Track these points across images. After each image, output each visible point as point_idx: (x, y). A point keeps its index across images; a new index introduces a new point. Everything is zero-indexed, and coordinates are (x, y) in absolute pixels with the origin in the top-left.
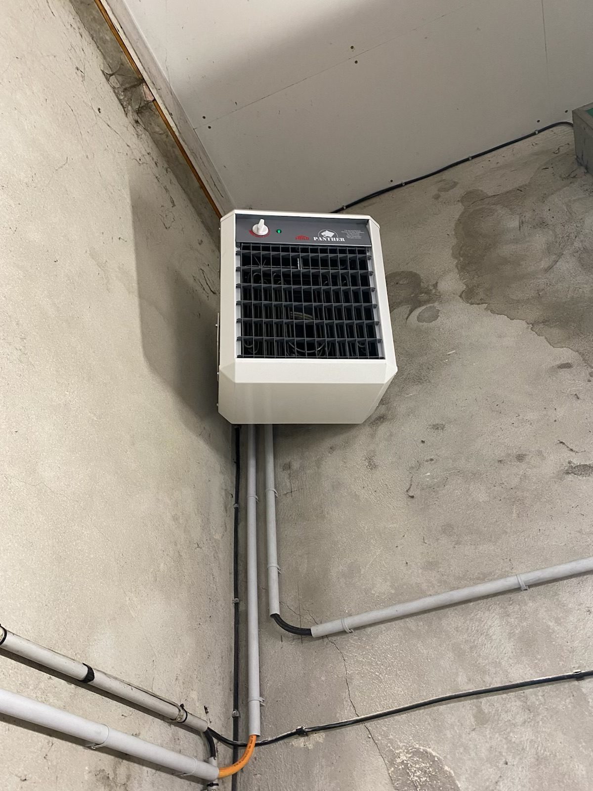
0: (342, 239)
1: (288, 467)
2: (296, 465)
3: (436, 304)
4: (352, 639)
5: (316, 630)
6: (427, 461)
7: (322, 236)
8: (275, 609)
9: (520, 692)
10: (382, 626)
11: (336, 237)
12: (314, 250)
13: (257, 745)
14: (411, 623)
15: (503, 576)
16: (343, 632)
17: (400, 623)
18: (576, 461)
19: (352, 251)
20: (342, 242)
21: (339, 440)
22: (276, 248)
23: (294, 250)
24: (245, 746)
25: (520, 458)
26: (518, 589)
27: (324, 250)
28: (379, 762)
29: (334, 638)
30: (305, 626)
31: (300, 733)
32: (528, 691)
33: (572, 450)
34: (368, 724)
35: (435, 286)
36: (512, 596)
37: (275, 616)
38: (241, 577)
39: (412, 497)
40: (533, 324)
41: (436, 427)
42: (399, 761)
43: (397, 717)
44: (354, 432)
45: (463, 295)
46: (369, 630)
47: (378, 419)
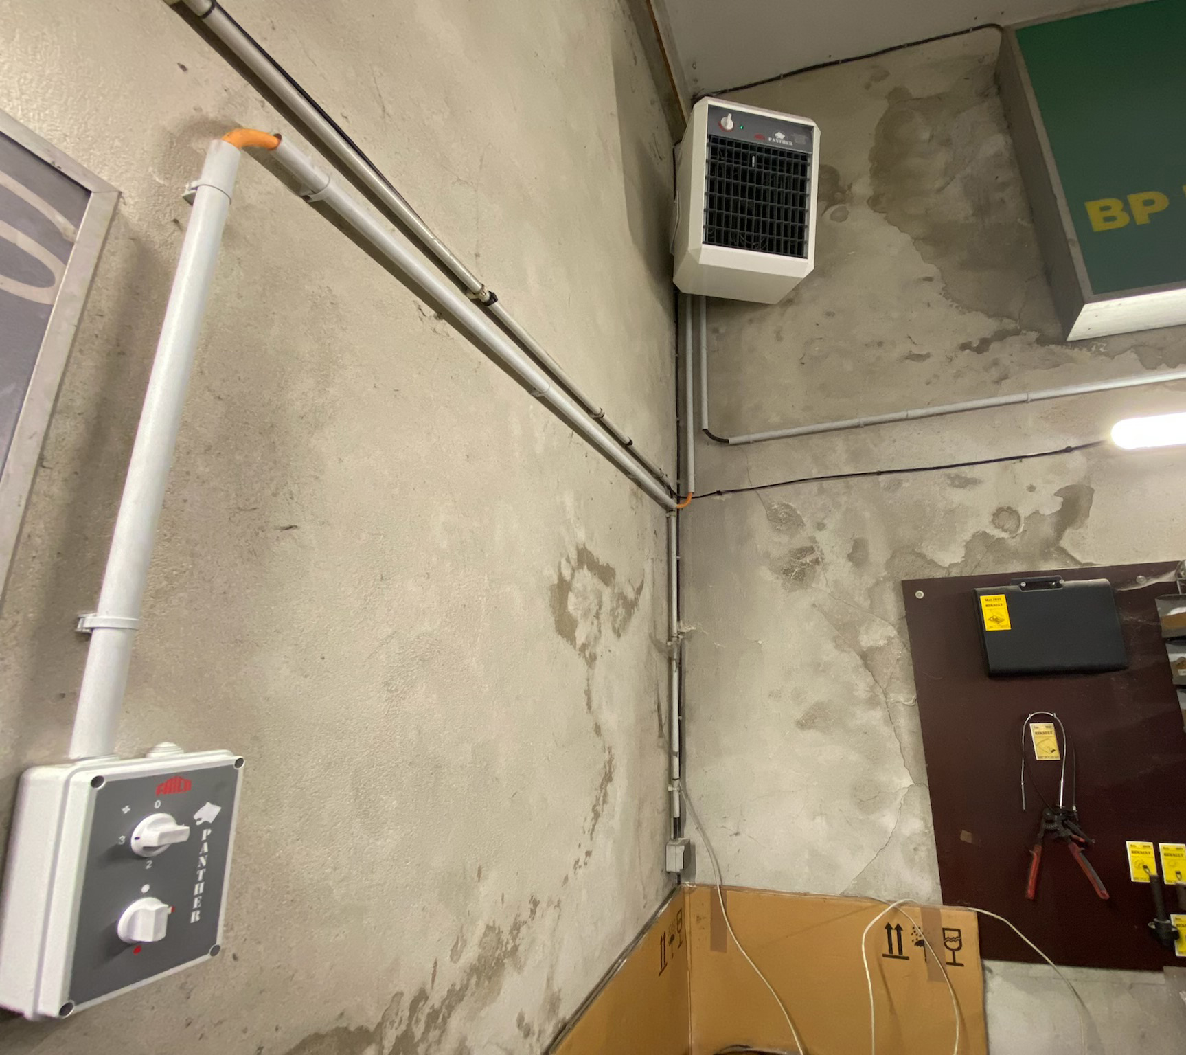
0: (791, 144)
1: (716, 331)
2: (722, 330)
3: (847, 205)
4: (753, 446)
5: (731, 440)
6: (817, 339)
7: (775, 138)
8: (706, 426)
9: (845, 479)
10: (772, 441)
11: (786, 140)
12: (768, 150)
13: (693, 498)
14: (789, 440)
15: (852, 418)
16: (748, 443)
17: (784, 440)
18: (915, 351)
19: (796, 156)
20: (790, 146)
21: (758, 314)
22: (738, 145)
23: (752, 148)
24: (686, 498)
25: (880, 344)
26: (857, 426)
27: (775, 152)
28: (762, 508)
29: (742, 446)
30: (725, 438)
31: (719, 493)
32: (849, 479)
33: (914, 343)
34: (758, 491)
35: (850, 187)
36: (854, 430)
37: (705, 430)
38: (681, 404)
39: (803, 364)
40: (916, 239)
41: (829, 314)
42: (773, 508)
43: (775, 488)
44: (768, 309)
45: (870, 201)
46: (764, 443)
47: (788, 302)
